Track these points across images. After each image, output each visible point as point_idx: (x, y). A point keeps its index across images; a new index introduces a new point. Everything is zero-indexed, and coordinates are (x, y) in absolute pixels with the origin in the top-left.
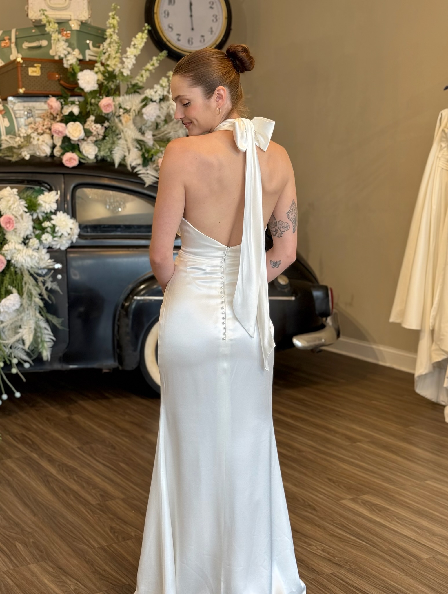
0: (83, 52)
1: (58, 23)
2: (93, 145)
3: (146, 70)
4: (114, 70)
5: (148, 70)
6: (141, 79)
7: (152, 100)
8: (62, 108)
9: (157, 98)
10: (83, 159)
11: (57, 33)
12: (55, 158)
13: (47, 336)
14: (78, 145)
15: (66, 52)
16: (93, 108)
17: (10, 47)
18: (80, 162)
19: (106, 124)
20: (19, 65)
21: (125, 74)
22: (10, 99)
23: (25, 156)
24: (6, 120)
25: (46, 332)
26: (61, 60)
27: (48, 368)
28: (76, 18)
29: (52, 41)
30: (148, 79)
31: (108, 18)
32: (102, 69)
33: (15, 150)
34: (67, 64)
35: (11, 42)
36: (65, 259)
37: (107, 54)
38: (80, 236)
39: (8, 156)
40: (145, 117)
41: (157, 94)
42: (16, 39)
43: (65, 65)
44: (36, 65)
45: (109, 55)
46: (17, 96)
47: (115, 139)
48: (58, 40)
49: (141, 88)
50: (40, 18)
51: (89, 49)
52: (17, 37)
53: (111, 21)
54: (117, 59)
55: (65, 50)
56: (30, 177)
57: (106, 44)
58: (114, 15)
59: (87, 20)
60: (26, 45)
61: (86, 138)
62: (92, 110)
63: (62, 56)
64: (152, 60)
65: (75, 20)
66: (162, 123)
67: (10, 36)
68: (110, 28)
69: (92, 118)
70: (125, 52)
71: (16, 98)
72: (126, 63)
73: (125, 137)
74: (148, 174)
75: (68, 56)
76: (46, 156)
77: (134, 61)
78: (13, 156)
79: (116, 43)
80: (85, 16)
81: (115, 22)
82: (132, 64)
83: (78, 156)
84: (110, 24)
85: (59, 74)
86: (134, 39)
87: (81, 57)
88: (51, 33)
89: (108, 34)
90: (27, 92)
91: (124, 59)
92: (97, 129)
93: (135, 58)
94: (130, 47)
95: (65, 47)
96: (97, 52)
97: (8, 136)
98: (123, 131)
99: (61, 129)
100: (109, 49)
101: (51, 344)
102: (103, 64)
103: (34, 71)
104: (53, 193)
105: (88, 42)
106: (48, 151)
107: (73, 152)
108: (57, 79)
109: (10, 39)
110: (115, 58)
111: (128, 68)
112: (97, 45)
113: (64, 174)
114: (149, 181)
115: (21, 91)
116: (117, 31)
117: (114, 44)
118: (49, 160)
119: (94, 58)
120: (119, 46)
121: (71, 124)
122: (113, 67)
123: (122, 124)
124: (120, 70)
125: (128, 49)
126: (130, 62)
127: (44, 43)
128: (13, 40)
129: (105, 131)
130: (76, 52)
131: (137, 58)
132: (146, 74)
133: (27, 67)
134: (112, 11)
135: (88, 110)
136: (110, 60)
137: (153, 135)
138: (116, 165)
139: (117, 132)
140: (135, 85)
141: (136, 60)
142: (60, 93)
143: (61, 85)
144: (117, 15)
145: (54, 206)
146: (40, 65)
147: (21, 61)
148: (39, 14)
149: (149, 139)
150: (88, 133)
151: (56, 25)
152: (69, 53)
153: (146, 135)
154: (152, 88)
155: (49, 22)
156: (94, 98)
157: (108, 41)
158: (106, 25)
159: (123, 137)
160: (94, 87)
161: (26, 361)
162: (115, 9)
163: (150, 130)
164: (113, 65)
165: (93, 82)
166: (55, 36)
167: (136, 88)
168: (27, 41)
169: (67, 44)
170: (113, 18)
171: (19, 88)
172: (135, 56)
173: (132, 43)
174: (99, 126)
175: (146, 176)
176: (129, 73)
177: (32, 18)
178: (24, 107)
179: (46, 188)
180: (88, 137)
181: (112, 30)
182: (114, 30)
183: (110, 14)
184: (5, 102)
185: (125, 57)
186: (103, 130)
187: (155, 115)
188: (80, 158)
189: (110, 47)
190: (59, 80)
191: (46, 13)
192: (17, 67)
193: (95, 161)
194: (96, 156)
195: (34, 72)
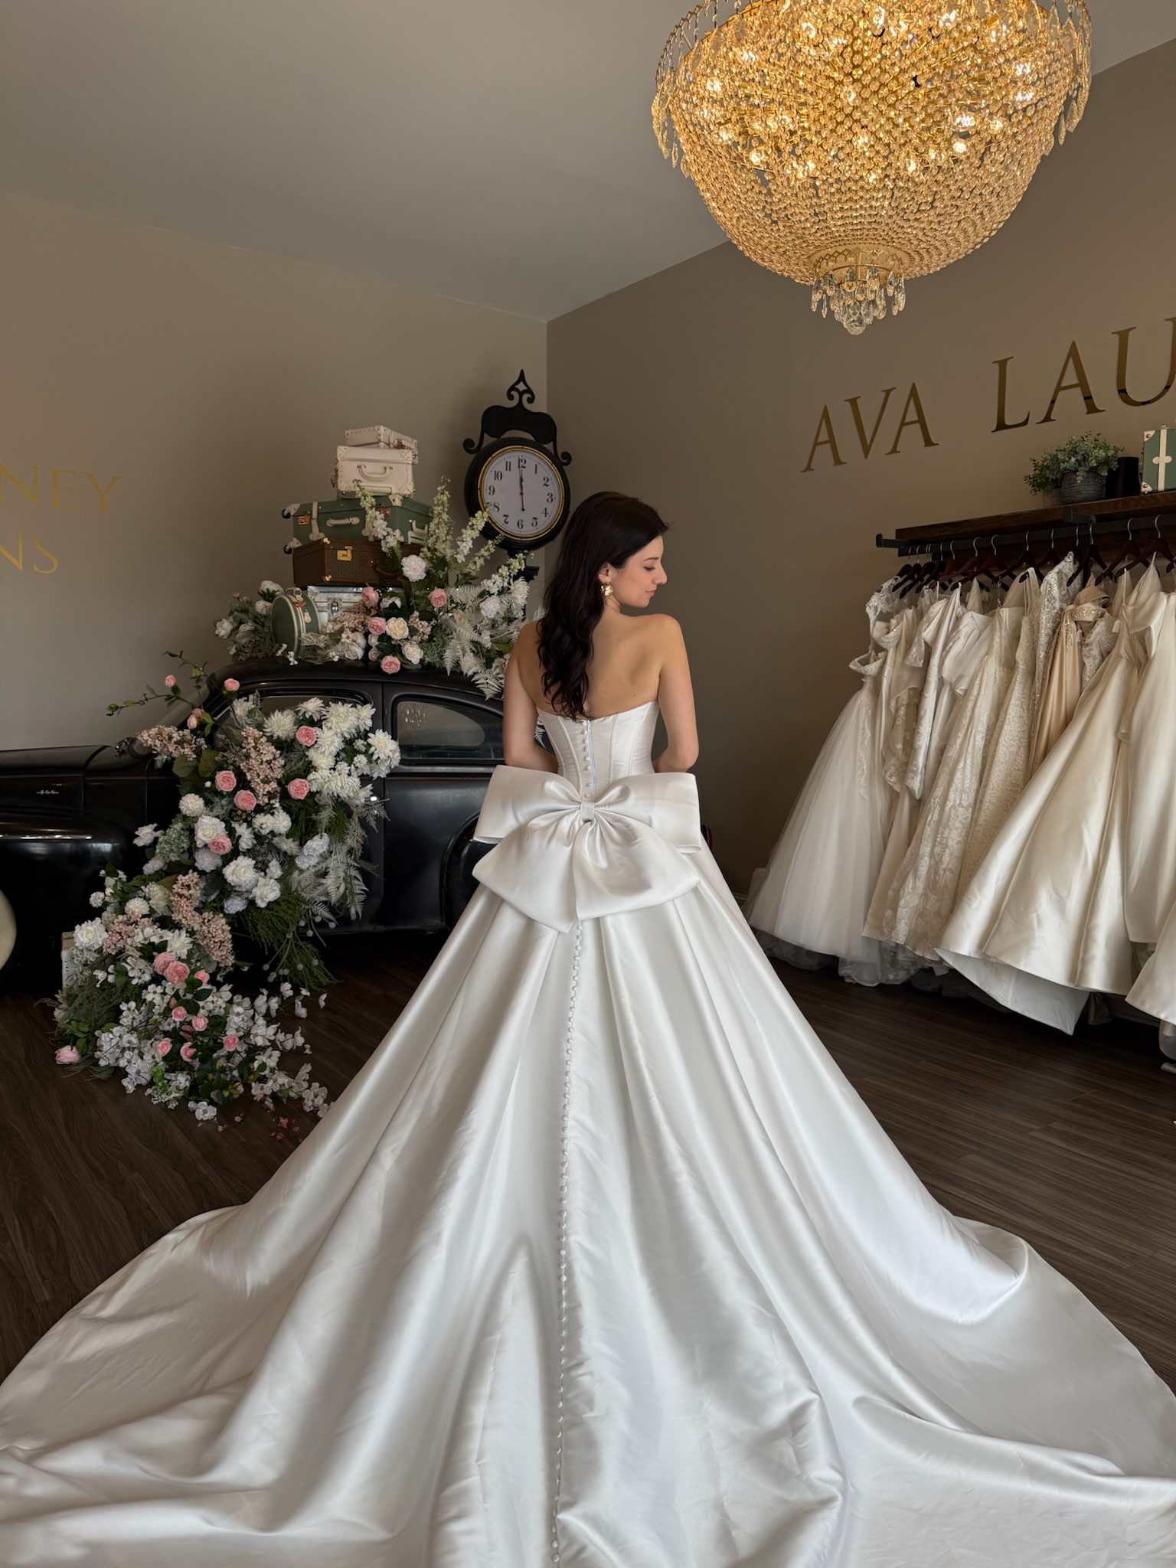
0: (404, 534)
1: (374, 497)
2: (418, 646)
3: (479, 557)
4: (445, 556)
5: (483, 556)
6: (474, 568)
7: (489, 592)
8: (380, 601)
9: (494, 590)
10: (405, 664)
11: (374, 509)
12: (370, 663)
13: (357, 887)
14: (400, 646)
15: (385, 534)
16: (418, 601)
17: (310, 525)
18: (401, 666)
19: (433, 622)
20: (326, 547)
21: (460, 561)
22: (311, 588)
23: (334, 657)
24: (307, 614)
25: (357, 882)
26: (378, 541)
27: (355, 929)
28: (398, 492)
29: (368, 520)
30: (481, 567)
31: (436, 493)
32: (429, 554)
33: (319, 652)
34: (386, 547)
35: (311, 518)
36: (382, 790)
37: (434, 536)
38: (402, 762)
39: (310, 659)
40: (483, 612)
41: (496, 586)
42: (318, 514)
43: (383, 549)
44: (346, 547)
45: (438, 537)
46: (320, 583)
47: (446, 638)
48: (376, 518)
49: (474, 578)
50: (353, 489)
51: (412, 530)
52: (320, 512)
53: (439, 496)
54: (448, 542)
55: (384, 530)
56: (338, 686)
57: (432, 525)
58: (443, 490)
59: (411, 494)
60: (331, 522)
61: (409, 638)
62: (416, 604)
63: (380, 537)
64: (486, 544)
65: (396, 494)
66: (500, 621)
67: (311, 511)
68: (438, 505)
69: (416, 614)
70: (461, 534)
71: (317, 587)
72: (461, 547)
73: (458, 635)
74: (487, 683)
75: (386, 537)
76: (357, 660)
77: (470, 545)
78: (316, 659)
79: (446, 524)
80: (409, 489)
81: (445, 498)
82: (468, 549)
83: (400, 660)
84: (439, 500)
85: (374, 560)
86: (471, 518)
87: (402, 539)
88: (367, 509)
89: (436, 512)
90: (333, 580)
91: (459, 543)
92: (425, 628)
93: (472, 542)
94: (466, 528)
95: (384, 527)
96: (421, 535)
97: (309, 634)
98: (455, 630)
99: (380, 624)
100: (437, 531)
101: (362, 897)
102: (429, 549)
103: (345, 555)
104: (369, 706)
105: (411, 521)
106: (360, 653)
107: (394, 656)
108: (371, 565)
109: (311, 515)
110: (444, 541)
111: (463, 553)
112: (421, 525)
113: (382, 683)
114: (489, 693)
115: (328, 579)
116: (446, 510)
117: (443, 525)
118: (361, 664)
119: (418, 541)
120: (450, 527)
121: (392, 620)
122: (442, 551)
123: (455, 621)
124: (452, 556)
125: (464, 531)
126: (466, 546)
127: (355, 521)
128: (315, 515)
129: (432, 630)
130: (398, 532)
131: (475, 541)
132: (480, 562)
133: (336, 549)
134: (441, 485)
135: (411, 604)
136: (437, 544)
137: (491, 636)
138: (449, 674)
139: (448, 631)
140: (466, 575)
141: (473, 544)
142: (378, 582)
143: (377, 572)
144: (447, 491)
145: (369, 723)
146: (351, 548)
147: (328, 542)
148: (353, 485)
149: (487, 640)
150: (413, 631)
151: (374, 500)
152: (388, 534)
153: (483, 635)
154: (489, 578)
155: (365, 496)
156: (420, 590)
157: (436, 521)
158: (433, 501)
159: (455, 637)
160: (421, 576)
161: (331, 921)
162: (445, 482)
163: (487, 629)
164: (445, 549)
165: (420, 570)
166: (371, 513)
167: (468, 577)
168: (332, 518)
169: (386, 523)
170: (443, 494)
171: (325, 576)
172: (472, 539)
173: (470, 524)
174: (425, 623)
175: (486, 686)
176: (464, 559)
177: (342, 490)
178: (328, 599)
179: (360, 700)
180: (412, 636)
181: (441, 508)
182: (444, 507)
183: (439, 489)
184: (305, 591)
185: (458, 540)
186: (429, 629)
187: (495, 611)
188: (402, 663)
189: (438, 529)
190: (374, 567)
191: (360, 484)
192: (323, 549)
193: (420, 667)
194: (422, 661)
195: (343, 555)
